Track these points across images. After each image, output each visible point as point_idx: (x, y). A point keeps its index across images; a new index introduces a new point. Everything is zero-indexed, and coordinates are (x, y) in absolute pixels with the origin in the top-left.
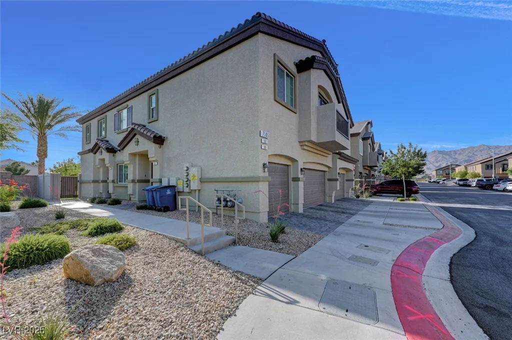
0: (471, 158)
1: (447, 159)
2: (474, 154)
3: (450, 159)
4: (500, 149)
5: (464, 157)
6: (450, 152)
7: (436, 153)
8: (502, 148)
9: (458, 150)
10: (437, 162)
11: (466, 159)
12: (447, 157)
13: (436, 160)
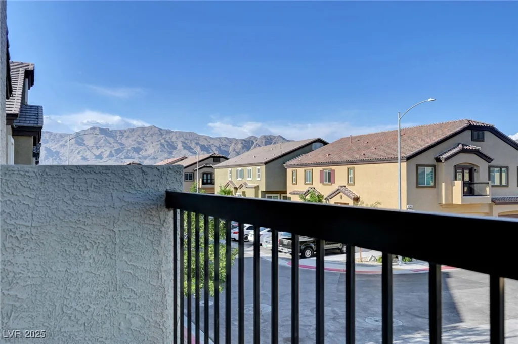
0: (140, 146)
1: (110, 144)
2: (143, 139)
3: (115, 145)
4: (171, 135)
5: (133, 143)
6: (116, 131)
7: (97, 131)
8: (173, 133)
9: (125, 131)
10: (97, 148)
11: (135, 146)
12: (111, 140)
13: (96, 143)
